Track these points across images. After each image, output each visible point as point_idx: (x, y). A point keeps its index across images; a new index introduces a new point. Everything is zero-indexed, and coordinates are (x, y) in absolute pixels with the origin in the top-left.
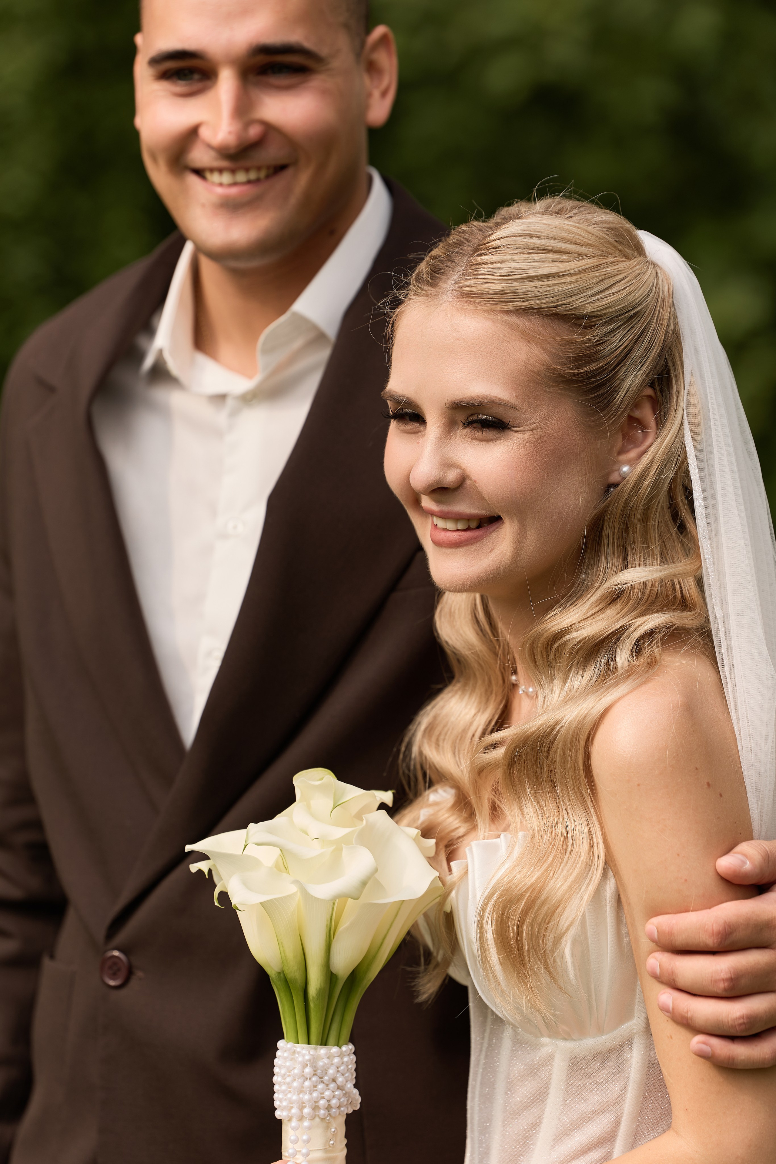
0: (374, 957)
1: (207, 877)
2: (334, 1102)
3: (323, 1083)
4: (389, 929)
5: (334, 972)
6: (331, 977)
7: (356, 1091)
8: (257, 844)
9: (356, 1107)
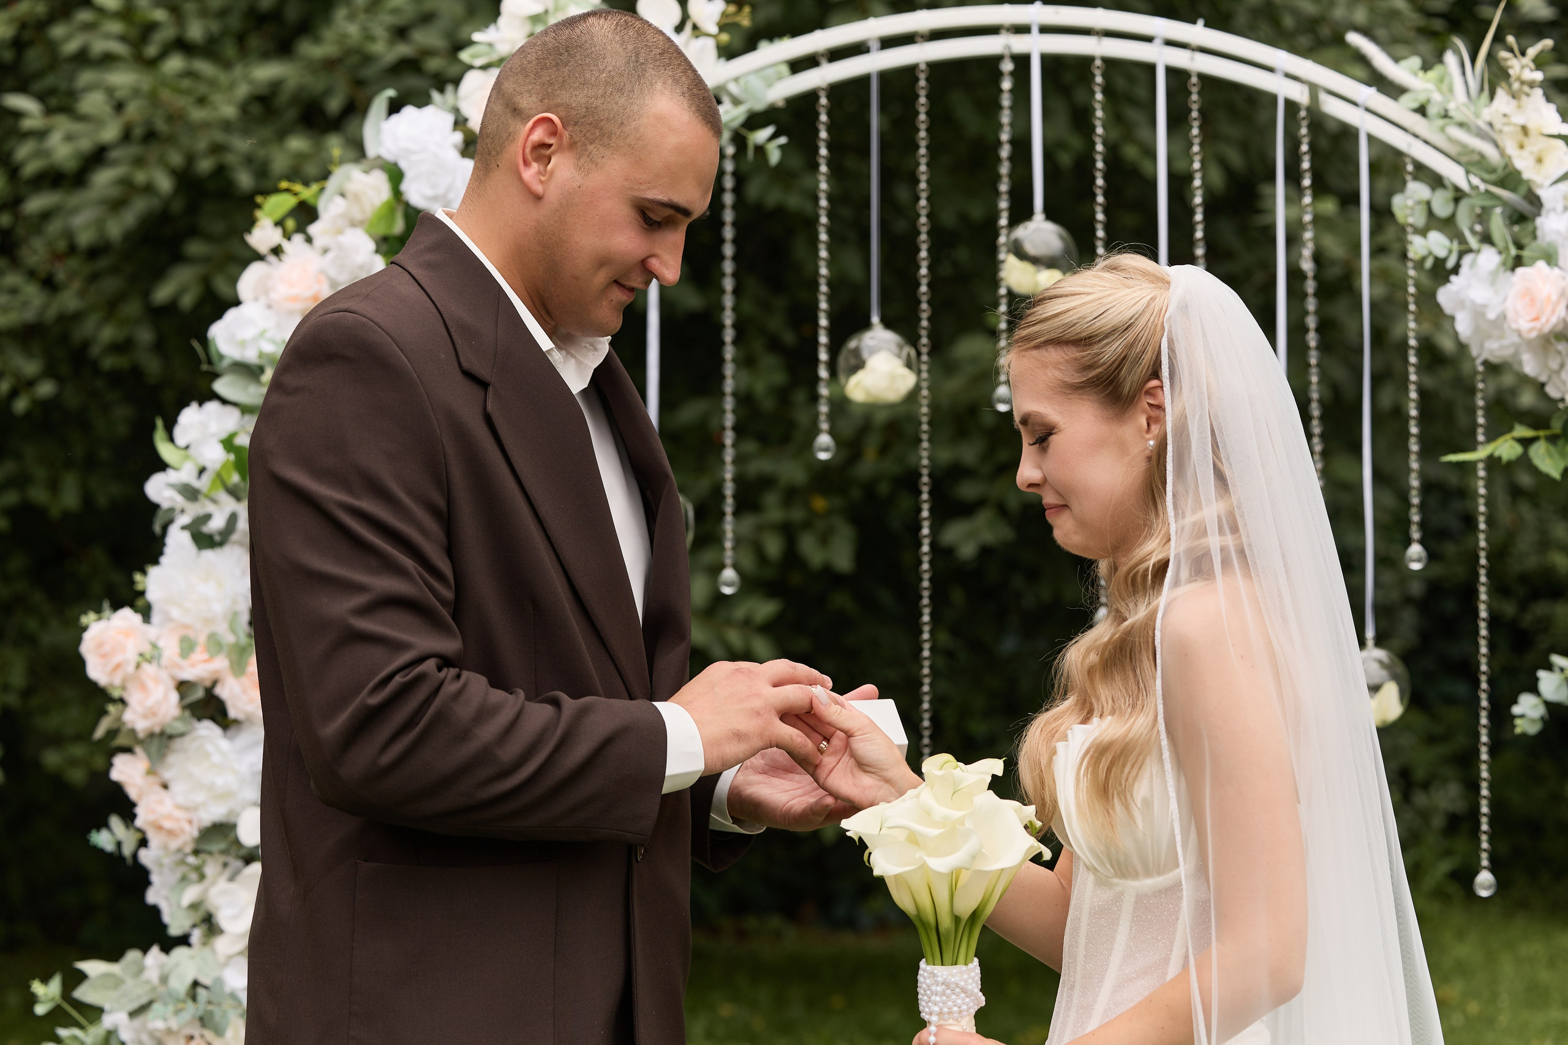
0: (988, 900)
1: (858, 844)
2: (964, 1007)
3: (955, 994)
4: (998, 879)
5: (957, 914)
6: (957, 919)
7: (981, 994)
8: (889, 828)
9: (981, 1003)
